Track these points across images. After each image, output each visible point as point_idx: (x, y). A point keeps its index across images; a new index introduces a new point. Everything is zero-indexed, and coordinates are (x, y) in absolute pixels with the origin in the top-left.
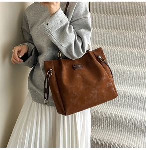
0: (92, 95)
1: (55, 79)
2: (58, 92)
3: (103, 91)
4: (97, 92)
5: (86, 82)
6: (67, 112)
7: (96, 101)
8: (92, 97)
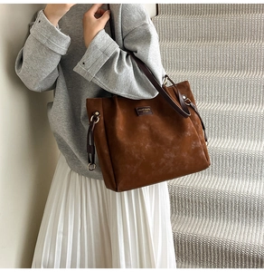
0: (163, 160)
1: (103, 130)
2: (106, 151)
3: (185, 155)
4: (173, 156)
5: (155, 138)
6: (120, 185)
7: (171, 171)
8: (164, 164)
